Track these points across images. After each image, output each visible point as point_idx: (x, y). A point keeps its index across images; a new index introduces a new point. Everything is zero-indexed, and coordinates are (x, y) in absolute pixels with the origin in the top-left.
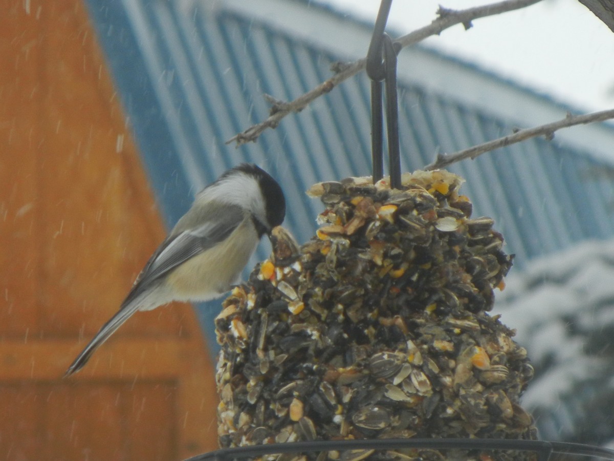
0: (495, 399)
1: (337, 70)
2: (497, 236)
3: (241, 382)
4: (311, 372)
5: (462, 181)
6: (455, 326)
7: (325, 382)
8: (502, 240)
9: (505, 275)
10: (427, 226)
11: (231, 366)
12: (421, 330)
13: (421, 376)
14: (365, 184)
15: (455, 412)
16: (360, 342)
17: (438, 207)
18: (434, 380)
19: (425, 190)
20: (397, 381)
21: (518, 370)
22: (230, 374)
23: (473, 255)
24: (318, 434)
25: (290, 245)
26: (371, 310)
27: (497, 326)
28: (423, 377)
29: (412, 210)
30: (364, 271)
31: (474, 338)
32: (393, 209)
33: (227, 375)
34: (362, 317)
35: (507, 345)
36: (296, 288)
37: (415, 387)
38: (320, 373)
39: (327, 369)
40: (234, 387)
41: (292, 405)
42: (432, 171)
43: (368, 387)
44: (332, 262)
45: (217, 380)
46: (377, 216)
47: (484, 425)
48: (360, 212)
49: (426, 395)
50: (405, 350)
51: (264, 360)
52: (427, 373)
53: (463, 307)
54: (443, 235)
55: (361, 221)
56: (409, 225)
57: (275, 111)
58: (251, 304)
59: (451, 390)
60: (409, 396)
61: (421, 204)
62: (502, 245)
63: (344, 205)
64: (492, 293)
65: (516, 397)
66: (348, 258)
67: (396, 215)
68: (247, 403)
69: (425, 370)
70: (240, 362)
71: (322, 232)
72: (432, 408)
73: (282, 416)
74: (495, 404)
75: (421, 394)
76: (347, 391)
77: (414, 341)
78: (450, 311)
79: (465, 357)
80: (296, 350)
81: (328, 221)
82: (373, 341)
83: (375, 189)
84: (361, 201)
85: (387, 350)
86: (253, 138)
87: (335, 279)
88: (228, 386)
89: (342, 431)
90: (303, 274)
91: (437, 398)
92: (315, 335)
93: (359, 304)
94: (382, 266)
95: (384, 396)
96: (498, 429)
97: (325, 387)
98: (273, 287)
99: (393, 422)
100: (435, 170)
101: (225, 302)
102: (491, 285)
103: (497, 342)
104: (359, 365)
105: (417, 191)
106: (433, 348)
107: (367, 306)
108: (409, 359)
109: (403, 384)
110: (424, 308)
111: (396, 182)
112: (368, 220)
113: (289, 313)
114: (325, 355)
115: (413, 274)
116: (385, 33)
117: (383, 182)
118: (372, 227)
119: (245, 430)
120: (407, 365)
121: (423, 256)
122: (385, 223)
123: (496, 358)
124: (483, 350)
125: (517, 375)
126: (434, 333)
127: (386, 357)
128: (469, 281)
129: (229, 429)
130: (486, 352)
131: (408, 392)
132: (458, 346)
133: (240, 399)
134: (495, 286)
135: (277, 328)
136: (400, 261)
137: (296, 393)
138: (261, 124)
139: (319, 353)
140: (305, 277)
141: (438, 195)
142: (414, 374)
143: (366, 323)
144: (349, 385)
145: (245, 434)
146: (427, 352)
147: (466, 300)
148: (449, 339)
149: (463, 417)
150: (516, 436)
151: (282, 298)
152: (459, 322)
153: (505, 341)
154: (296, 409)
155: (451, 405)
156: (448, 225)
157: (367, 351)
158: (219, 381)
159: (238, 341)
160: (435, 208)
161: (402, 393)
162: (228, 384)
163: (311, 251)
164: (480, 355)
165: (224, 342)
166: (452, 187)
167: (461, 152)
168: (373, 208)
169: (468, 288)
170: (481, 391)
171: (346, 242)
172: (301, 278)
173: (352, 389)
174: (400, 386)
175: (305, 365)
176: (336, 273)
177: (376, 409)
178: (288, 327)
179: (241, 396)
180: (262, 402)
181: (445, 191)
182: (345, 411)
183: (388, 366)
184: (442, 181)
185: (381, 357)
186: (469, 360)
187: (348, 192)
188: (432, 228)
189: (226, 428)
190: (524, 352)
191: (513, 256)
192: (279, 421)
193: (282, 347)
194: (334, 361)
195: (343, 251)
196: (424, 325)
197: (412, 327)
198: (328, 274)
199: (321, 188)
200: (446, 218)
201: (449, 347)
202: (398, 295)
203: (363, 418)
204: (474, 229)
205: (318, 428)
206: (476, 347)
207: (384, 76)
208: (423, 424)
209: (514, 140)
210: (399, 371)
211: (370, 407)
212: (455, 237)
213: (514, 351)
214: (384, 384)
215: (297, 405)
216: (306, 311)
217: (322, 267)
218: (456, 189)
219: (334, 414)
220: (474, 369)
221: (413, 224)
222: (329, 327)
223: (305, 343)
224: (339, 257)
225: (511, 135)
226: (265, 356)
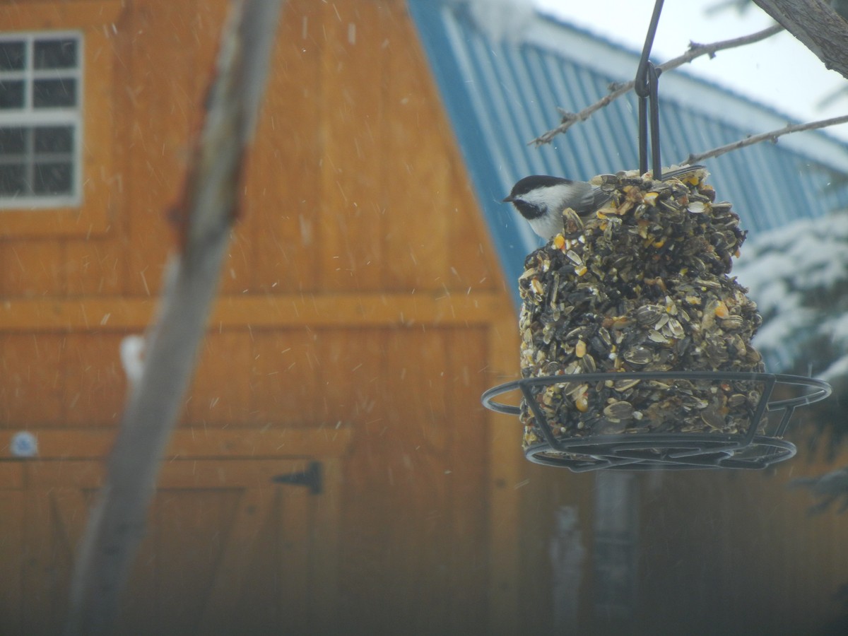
0: (732, 341)
1: (613, 89)
2: (734, 216)
3: (539, 327)
4: (592, 320)
5: (708, 175)
6: (703, 285)
7: (603, 328)
9: (740, 246)
10: (681, 209)
11: (531, 315)
12: (677, 288)
13: (676, 324)
14: (634, 176)
15: (702, 351)
16: (629, 298)
17: (690, 194)
18: (686, 326)
21: (750, 319)
22: (530, 321)
23: (716, 230)
24: (597, 367)
25: (576, 222)
26: (638, 273)
27: (734, 285)
28: (678, 324)
29: (670, 196)
30: (633, 243)
31: (717, 294)
32: (655, 196)
33: (528, 322)
34: (632, 278)
35: (742, 299)
36: (581, 256)
37: (671, 332)
38: (599, 321)
39: (604, 317)
40: (533, 331)
41: (577, 345)
43: (635, 332)
44: (608, 235)
45: (520, 326)
46: (643, 201)
47: (724, 361)
48: (630, 198)
49: (680, 338)
50: (664, 304)
51: (556, 310)
52: (681, 321)
53: (708, 271)
54: (693, 215)
55: (631, 205)
56: (667, 208)
57: (565, 120)
58: (546, 268)
59: (699, 334)
60: (666, 339)
61: (676, 192)
62: (738, 223)
63: (618, 193)
64: (730, 260)
65: (749, 339)
66: (620, 233)
67: (657, 200)
68: (543, 343)
69: (679, 319)
70: (538, 312)
71: (601, 213)
72: (685, 348)
73: (570, 354)
74: (733, 345)
75: (676, 337)
76: (620, 334)
77: (671, 297)
78: (698, 274)
79: (710, 309)
80: (581, 303)
82: (640, 296)
83: (642, 180)
84: (631, 189)
85: (650, 304)
86: (548, 141)
87: (611, 248)
88: (529, 330)
89: (616, 365)
90: (587, 245)
91: (688, 341)
92: (596, 292)
93: (629, 268)
94: (647, 239)
95: (648, 339)
96: (734, 364)
97: (603, 332)
98: (564, 254)
99: (655, 359)
101: (525, 267)
102: (730, 254)
103: (734, 298)
104: (629, 315)
105: (673, 182)
106: (686, 302)
107: (635, 269)
108: (667, 310)
109: (663, 329)
110: (678, 272)
111: (657, 175)
112: (636, 204)
113: (576, 275)
114: (603, 307)
115: (670, 246)
116: (649, 61)
117: (648, 175)
118: (639, 209)
119: (541, 364)
120: (665, 315)
121: (678, 232)
122: (649, 206)
123: (733, 310)
124: (724, 304)
125: (749, 323)
126: (686, 291)
127: (649, 309)
128: (713, 251)
129: (529, 363)
130: (726, 305)
131: (666, 336)
132: (704, 300)
133: (538, 341)
134: (733, 254)
135: (566, 286)
136: (660, 235)
137: (580, 336)
138: (555, 130)
139: (598, 305)
140: (588, 247)
141: (689, 185)
142: (671, 321)
143: (635, 282)
144: (621, 330)
145: (542, 367)
146: (681, 305)
147: (711, 265)
148: (698, 295)
149: (708, 355)
150: (748, 370)
151: (570, 263)
152: (705, 282)
153: (740, 297)
154: (581, 348)
155: (699, 346)
156: (697, 208)
157: (634, 304)
158: (522, 326)
159: (536, 296)
160: (687, 195)
161: (662, 336)
163: (593, 228)
164: (721, 307)
165: (526, 296)
166: (701, 179)
167: (707, 152)
168: (640, 194)
169: (712, 256)
170: (722, 335)
171: (620, 221)
172: (585, 248)
173: (623, 333)
174: (660, 331)
175: (587, 315)
176: (612, 244)
177: (642, 349)
178: (575, 285)
179: (538, 338)
180: (555, 342)
181: (695, 182)
182: (618, 350)
183: (651, 316)
185: (645, 309)
186: (713, 311)
187: (621, 182)
188: (684, 210)
189: (527, 362)
190: (755, 305)
191: (746, 232)
192: (567, 358)
193: (570, 301)
194: (610, 311)
195: (617, 228)
196: (679, 284)
197: (669, 286)
198: (606, 245)
199: (601, 180)
200: (696, 202)
201: (697, 301)
202: (659, 262)
203: (631, 355)
204: (717, 211)
205: (597, 363)
206: (718, 301)
207: (649, 93)
208: (678, 360)
209: (747, 144)
210: (660, 320)
211: (637, 347)
212: (703, 217)
213: (747, 304)
214: (648, 329)
215: (581, 345)
216: (588, 274)
217: (601, 240)
218: (703, 180)
219: (610, 353)
220: (716, 318)
221: (671, 207)
222: (606, 286)
223: (588, 298)
224: (614, 232)
225: (744, 140)
226: (557, 307)
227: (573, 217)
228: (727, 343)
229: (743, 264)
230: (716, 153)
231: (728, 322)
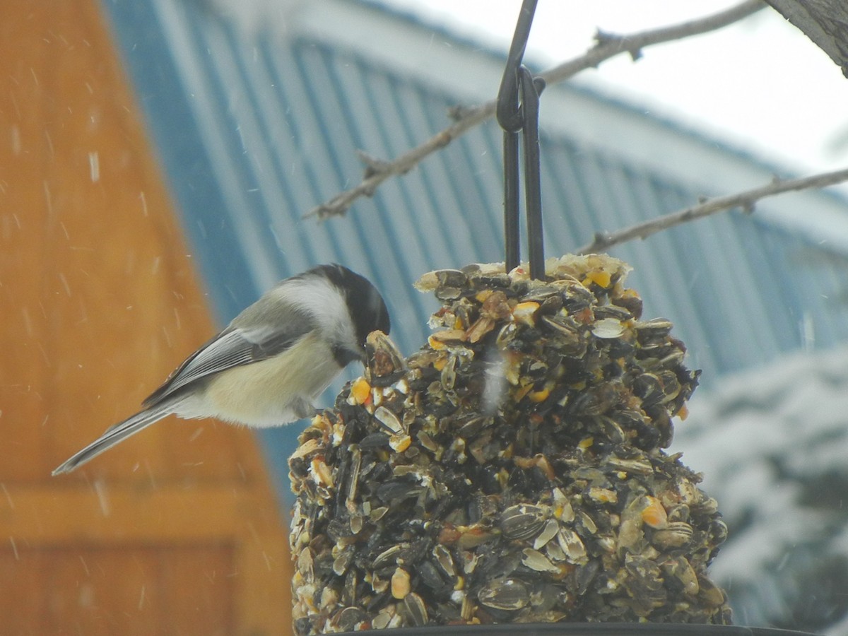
0: (673, 568)
1: (457, 116)
2: (677, 345)
3: (325, 546)
4: (420, 531)
5: (628, 269)
6: (619, 468)
7: (440, 546)
8: (683, 350)
9: (688, 399)
10: (580, 331)
11: (311, 524)
12: (573, 474)
13: (572, 537)
14: (495, 273)
15: (619, 586)
16: (487, 492)
17: (596, 304)
18: (590, 542)
19: (577, 281)
20: (539, 544)
21: (706, 530)
22: (309, 534)
23: (644, 371)
24: (430, 616)
25: (392, 357)
26: (504, 447)
27: (677, 468)
28: (575, 539)
29: (560, 309)
31: (646, 486)
32: (533, 308)
33: (305, 536)
34: (492, 456)
35: (690, 494)
36: (400, 416)
37: (563, 552)
38: (434, 533)
39: (443, 527)
40: (314, 552)
41: (394, 577)
42: (588, 256)
43: (499, 552)
44: (449, 379)
45: (291, 543)
46: (512, 318)
47: (659, 604)
48: (488, 312)
49: (579, 563)
50: (550, 502)
51: (356, 515)
52: (580, 533)
53: (630, 443)
54: (602, 342)
55: (490, 324)
56: (555, 329)
57: (371, 173)
58: (338, 438)
59: (612, 556)
60: (555, 565)
61: (571, 301)
62: (683, 357)
63: (466, 302)
64: (670, 424)
65: (703, 566)
66: (471, 375)
67: (537, 316)
68: (333, 573)
69: (577, 529)
70: (322, 517)
71: (436, 339)
72: (588, 581)
73: (381, 593)
74: (674, 575)
75: (572, 562)
76: (471, 557)
77: (563, 489)
78: (612, 449)
79: (632, 511)
80: (400, 501)
81: (444, 325)
83: (510, 280)
84: (490, 296)
85: (525, 502)
86: (341, 211)
87: (454, 403)
88: (307, 551)
89: (464, 612)
90: (410, 397)
91: (594, 568)
92: (427, 481)
93: (487, 438)
94: (519, 386)
95: (521, 564)
96: (678, 609)
97: (440, 552)
98: (369, 414)
99: (534, 600)
100: (592, 254)
101: (302, 436)
102: (669, 412)
103: (676, 490)
104: (487, 522)
105: (566, 283)
106: (589, 498)
107: (497, 441)
108: (556, 513)
109: (548, 547)
110: (576, 446)
111: (537, 271)
112: (500, 323)
113: (391, 451)
114: (440, 508)
115: (561, 398)
116: (522, 65)
117: (520, 271)
118: (505, 332)
119: (330, 611)
120: (552, 521)
121: (575, 372)
122: (522, 327)
123: (675, 513)
124: (658, 502)
125: (704, 536)
126: (590, 478)
127: (523, 511)
128: (638, 406)
129: (307, 610)
130: (662, 503)
131: (554, 559)
132: (622, 497)
133: (323, 569)
134: (674, 413)
135: (373, 470)
136: (543, 379)
137: (399, 561)
138: (352, 191)
139: (432, 505)
140: (412, 401)
141: (595, 288)
142: (562, 534)
143: (496, 464)
144: (473, 550)
145: (330, 616)
146: (580, 504)
147: (634, 433)
148: (611, 486)
149: (631, 594)
150: (704, 620)
151: (381, 430)
152: (624, 463)
153: (687, 489)
154: (400, 583)
155: (613, 577)
156: (609, 330)
157: (497, 502)
158: (294, 544)
159: (320, 489)
160: (591, 306)
161: (546, 559)
162: (307, 548)
163: (421, 365)
165: (301, 490)
166: (614, 278)
167: (627, 229)
168: (506, 305)
169: (636, 416)
170: (655, 557)
171: (470, 353)
172: (407, 403)
173: (478, 555)
174: (543, 550)
175: (412, 523)
176: (455, 395)
177: (510, 582)
178: (389, 469)
179: (323, 565)
180: (354, 573)
181: (606, 283)
182: (468, 586)
183: (526, 524)
184: (601, 269)
185: (516, 512)
186: (639, 515)
187: (472, 284)
189: (303, 609)
190: (714, 505)
191: (698, 373)
192: (376, 599)
193: (381, 498)
194: (452, 516)
195: (464, 366)
196: (577, 467)
197: (560, 470)
198: (445, 396)
199: (435, 279)
200: (606, 319)
201: (611, 497)
202: (541, 426)
203: (492, 595)
204: (645, 335)
205: (431, 609)
206: (648, 497)
207: (521, 124)
208: (575, 603)
209: (700, 214)
210: (542, 531)
211: (502, 580)
212: (619, 345)
213: (700, 502)
214: (521, 548)
215: (402, 577)
216: (413, 448)
217: (436, 387)
218: (621, 280)
219: (452, 590)
220: (645, 527)
221: (562, 328)
222: (446, 471)
223: (412, 492)
224: (459, 372)
225: (695, 207)
226: (357, 509)
227: (385, 346)
228: (664, 573)
229: (694, 433)
230: (643, 232)
231: (665, 535)
